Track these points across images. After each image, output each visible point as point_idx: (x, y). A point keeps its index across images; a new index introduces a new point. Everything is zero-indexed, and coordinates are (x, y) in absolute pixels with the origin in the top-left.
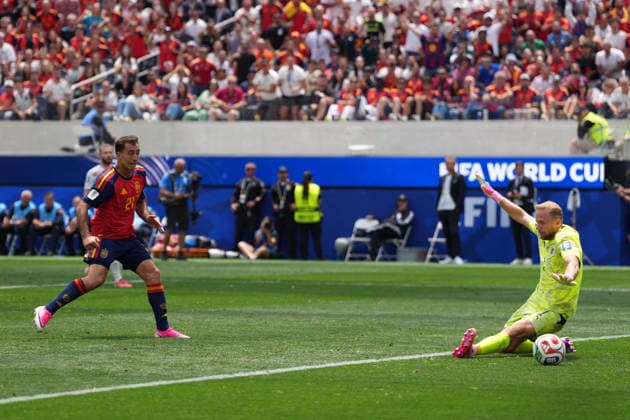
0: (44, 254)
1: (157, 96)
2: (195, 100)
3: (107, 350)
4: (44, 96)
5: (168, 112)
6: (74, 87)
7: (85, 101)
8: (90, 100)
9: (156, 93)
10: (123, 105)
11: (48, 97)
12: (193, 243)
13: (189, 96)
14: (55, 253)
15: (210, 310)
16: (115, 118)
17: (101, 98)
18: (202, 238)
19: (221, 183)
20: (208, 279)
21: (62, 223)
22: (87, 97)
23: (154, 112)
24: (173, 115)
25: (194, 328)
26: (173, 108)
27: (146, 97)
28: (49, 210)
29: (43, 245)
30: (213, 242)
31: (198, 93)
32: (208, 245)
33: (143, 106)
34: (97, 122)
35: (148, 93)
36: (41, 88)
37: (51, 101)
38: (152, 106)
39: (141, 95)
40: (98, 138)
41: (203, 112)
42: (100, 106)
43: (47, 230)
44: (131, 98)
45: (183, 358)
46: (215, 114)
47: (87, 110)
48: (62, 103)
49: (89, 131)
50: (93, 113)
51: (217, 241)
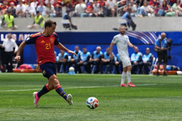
0: (106, 73)
1: (154, 6)
2: (170, 7)
3: (134, 114)
4: (105, 7)
5: (159, 13)
6: (118, 2)
7: (123, 9)
8: (125, 8)
9: (153, 5)
10: (139, 10)
11: (107, 7)
12: (170, 68)
13: (168, 6)
14: (111, 73)
15: (177, 97)
16: (136, 15)
17: (130, 7)
18: (174, 66)
19: (179, 43)
20: (177, 84)
21: (114, 60)
22: (124, 7)
23: (153, 12)
24: (161, 14)
25: (171, 104)
26: (161, 11)
27: (149, 7)
28: (108, 55)
29: (106, 69)
30: (178, 68)
31: (172, 5)
32: (176, 69)
33: (148, 10)
34: (128, 17)
35: (150, 5)
36: (105, 3)
37: (109, 8)
38: (152, 10)
39: (147, 5)
40: (128, 24)
41: (174, 13)
42: (130, 10)
43: (107, 63)
44: (143, 7)
45: (167, 117)
46: (178, 13)
47: (124, 12)
48: (113, 9)
49: (125, 21)
50: (126, 14)
51: (180, 67)
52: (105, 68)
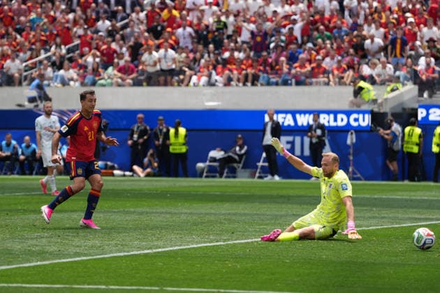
0: (5, 174)
1: (79, 70)
2: (104, 72)
3: (47, 237)
4: (5, 70)
5: (86, 81)
6: (24, 64)
7: (32, 74)
8: (35, 73)
9: (78, 68)
10: (57, 77)
11: (8, 71)
12: (103, 166)
13: (100, 70)
14: (12, 174)
15: (114, 210)
16: (52, 85)
17: (42, 72)
18: (109, 163)
19: (122, 127)
20: (113, 190)
21: (17, 154)
22: (33, 71)
23: (77, 80)
24: (89, 83)
25: (104, 222)
26: (89, 78)
27: (71, 71)
28: (8, 145)
29: (5, 168)
30: (116, 166)
31: (106, 68)
32: (113, 168)
33: (69, 77)
34: (40, 87)
35: (73, 68)
36: (3, 65)
37: (9, 73)
38: (75, 76)
39: (68, 69)
40: (40, 97)
41: (109, 81)
42: (42, 77)
43: (7, 158)
44: (62, 72)
45: (97, 242)
46: (117, 82)
47: (33, 79)
48: (17, 75)
49: (34, 93)
50: (37, 81)
51: (118, 165)
52: (3, 166)
